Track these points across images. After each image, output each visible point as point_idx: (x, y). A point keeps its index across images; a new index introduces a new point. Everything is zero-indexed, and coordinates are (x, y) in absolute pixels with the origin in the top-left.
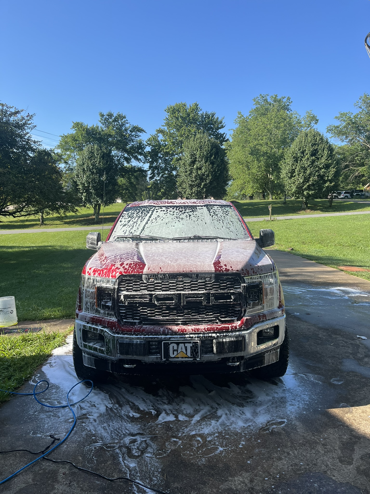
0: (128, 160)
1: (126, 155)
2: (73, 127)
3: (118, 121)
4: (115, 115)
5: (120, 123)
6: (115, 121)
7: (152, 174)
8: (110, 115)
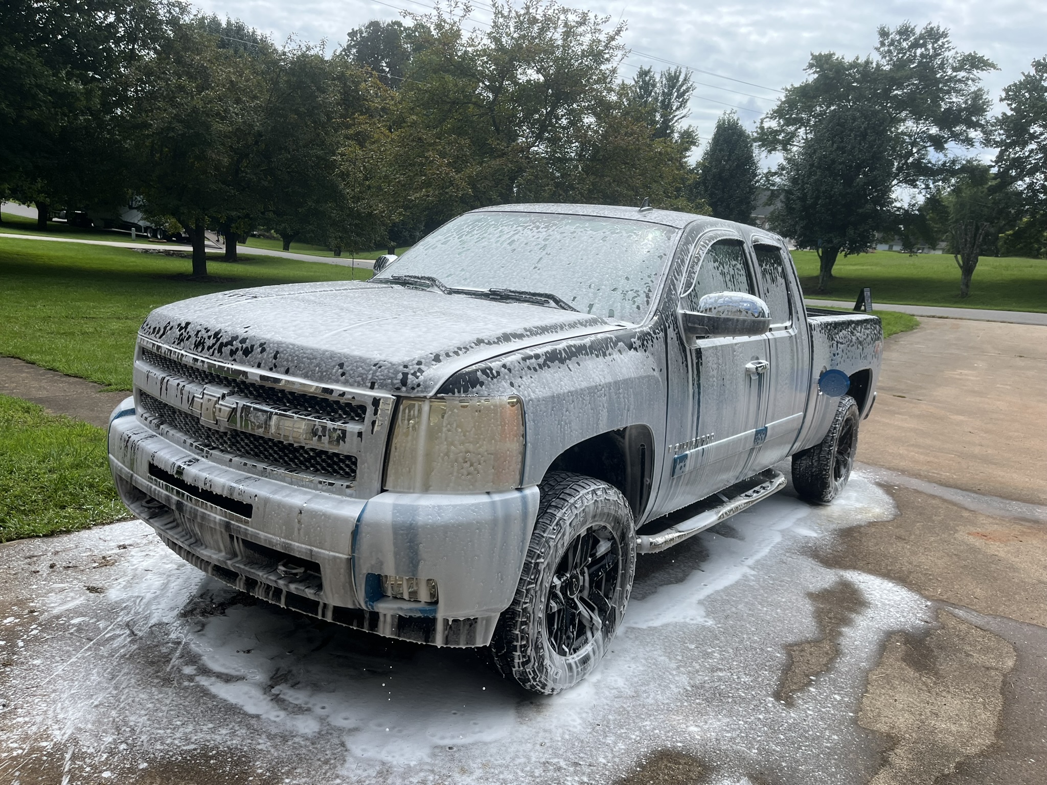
0: (938, 143)
1: (934, 130)
2: (811, 66)
3: (924, 45)
4: (918, 31)
5: (931, 51)
6: (915, 45)
7: (999, 180)
8: (905, 32)
